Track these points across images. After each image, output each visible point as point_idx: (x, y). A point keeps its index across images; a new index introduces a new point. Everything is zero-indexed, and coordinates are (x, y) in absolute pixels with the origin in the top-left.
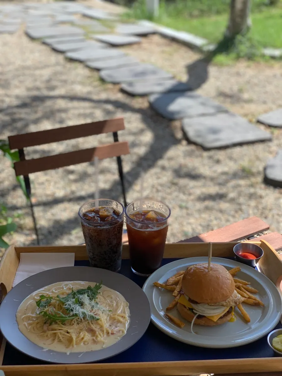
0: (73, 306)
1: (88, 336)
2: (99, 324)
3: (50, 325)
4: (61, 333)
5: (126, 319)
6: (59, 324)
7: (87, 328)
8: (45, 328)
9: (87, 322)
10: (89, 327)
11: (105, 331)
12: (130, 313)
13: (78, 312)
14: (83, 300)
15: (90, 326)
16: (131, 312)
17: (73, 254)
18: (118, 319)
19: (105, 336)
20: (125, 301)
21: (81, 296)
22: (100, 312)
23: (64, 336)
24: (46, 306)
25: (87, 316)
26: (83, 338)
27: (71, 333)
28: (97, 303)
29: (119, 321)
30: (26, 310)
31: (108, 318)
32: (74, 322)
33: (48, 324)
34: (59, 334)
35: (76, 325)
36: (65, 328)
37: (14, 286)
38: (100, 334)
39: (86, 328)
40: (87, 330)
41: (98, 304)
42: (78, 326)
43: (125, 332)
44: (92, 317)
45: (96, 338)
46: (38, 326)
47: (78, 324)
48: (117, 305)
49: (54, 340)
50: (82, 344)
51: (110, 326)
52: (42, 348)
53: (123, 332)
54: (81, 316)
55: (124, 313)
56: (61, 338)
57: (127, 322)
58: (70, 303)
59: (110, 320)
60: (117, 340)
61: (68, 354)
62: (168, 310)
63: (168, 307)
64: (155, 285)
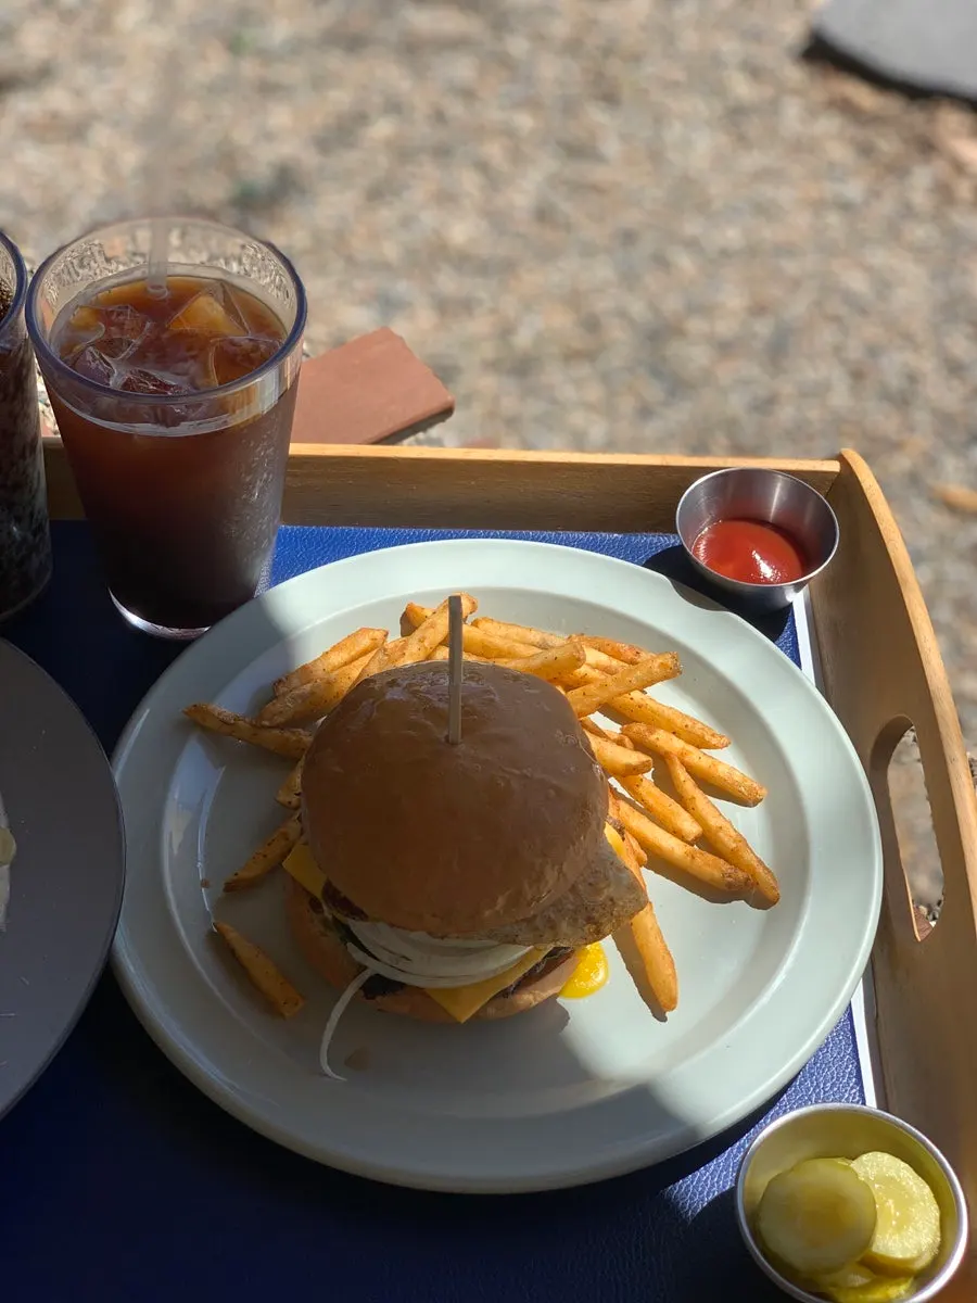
62: (236, 889)
63: (235, 878)
64: (197, 723)
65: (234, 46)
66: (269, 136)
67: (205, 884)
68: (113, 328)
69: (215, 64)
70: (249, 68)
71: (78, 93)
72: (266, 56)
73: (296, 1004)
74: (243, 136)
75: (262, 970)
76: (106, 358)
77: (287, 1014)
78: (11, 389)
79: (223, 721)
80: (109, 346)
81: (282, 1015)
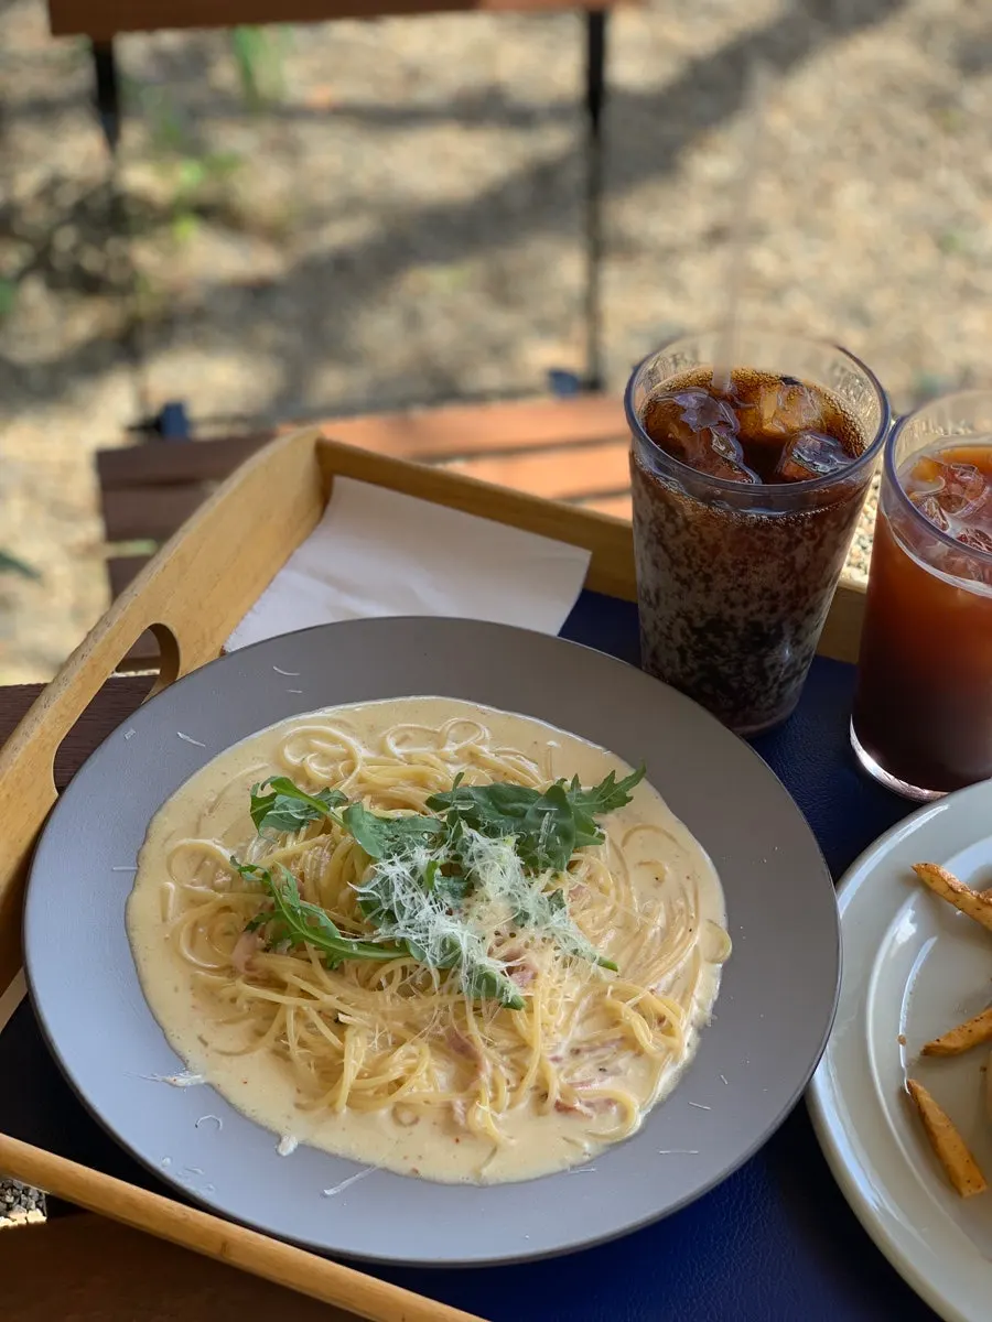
0: (402, 898)
1: (429, 1077)
2: (514, 1030)
3: (266, 950)
4: (300, 1015)
5: (675, 1041)
6: (309, 961)
7: (442, 1031)
8: (240, 955)
9: (451, 1001)
10: (455, 1024)
11: (530, 1081)
12: (715, 1010)
13: (420, 936)
14: (478, 868)
15: (464, 1025)
16: (723, 1004)
17: (583, 557)
18: (630, 1028)
19: (523, 1105)
20: (722, 922)
21: (481, 842)
22: (544, 962)
23: (307, 1036)
24: (304, 829)
25: (463, 973)
26: (399, 1083)
27: (349, 1034)
28: (556, 900)
29: (630, 1043)
30: (211, 811)
31: (585, 1002)
32: (390, 978)
33: (262, 936)
34: (291, 1015)
35: (393, 996)
36: (332, 994)
37: (233, 646)
38: (495, 1090)
39: (437, 1029)
40: (441, 1038)
41: (561, 906)
42: (399, 1001)
43: (637, 1120)
44: (486, 984)
45: (468, 1105)
46: (222, 924)
47: (405, 992)
48: (667, 933)
49: (260, 1034)
50: (384, 1113)
51: (576, 1052)
52: (183, 1064)
53: (624, 1115)
54: (432, 958)
55: (686, 995)
56: (292, 1042)
57: (675, 1061)
58: (393, 876)
59: (587, 1017)
60: (571, 1157)
61: (289, 1146)
62: (932, 1056)
63: (937, 1043)
64: (922, 882)
65: (944, 244)
66: (960, 337)
67: (902, 1041)
68: (953, 485)
69: (923, 257)
70: (955, 269)
71: (784, 258)
72: (971, 259)
73: (979, 1187)
74: (935, 331)
75: (951, 1143)
76: (943, 512)
77: (966, 1193)
78: (845, 520)
79: (951, 888)
80: (947, 501)
81: (960, 1193)
